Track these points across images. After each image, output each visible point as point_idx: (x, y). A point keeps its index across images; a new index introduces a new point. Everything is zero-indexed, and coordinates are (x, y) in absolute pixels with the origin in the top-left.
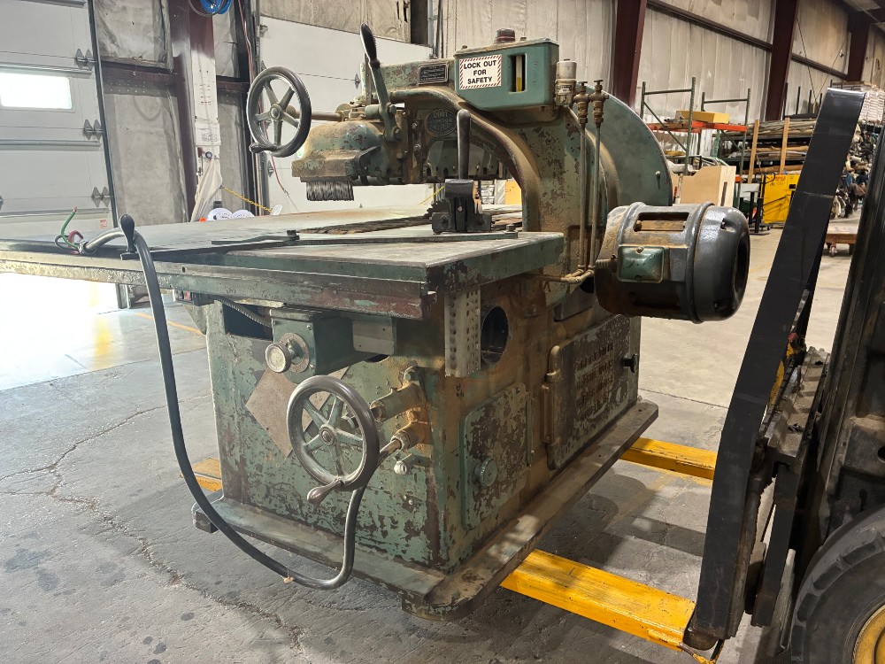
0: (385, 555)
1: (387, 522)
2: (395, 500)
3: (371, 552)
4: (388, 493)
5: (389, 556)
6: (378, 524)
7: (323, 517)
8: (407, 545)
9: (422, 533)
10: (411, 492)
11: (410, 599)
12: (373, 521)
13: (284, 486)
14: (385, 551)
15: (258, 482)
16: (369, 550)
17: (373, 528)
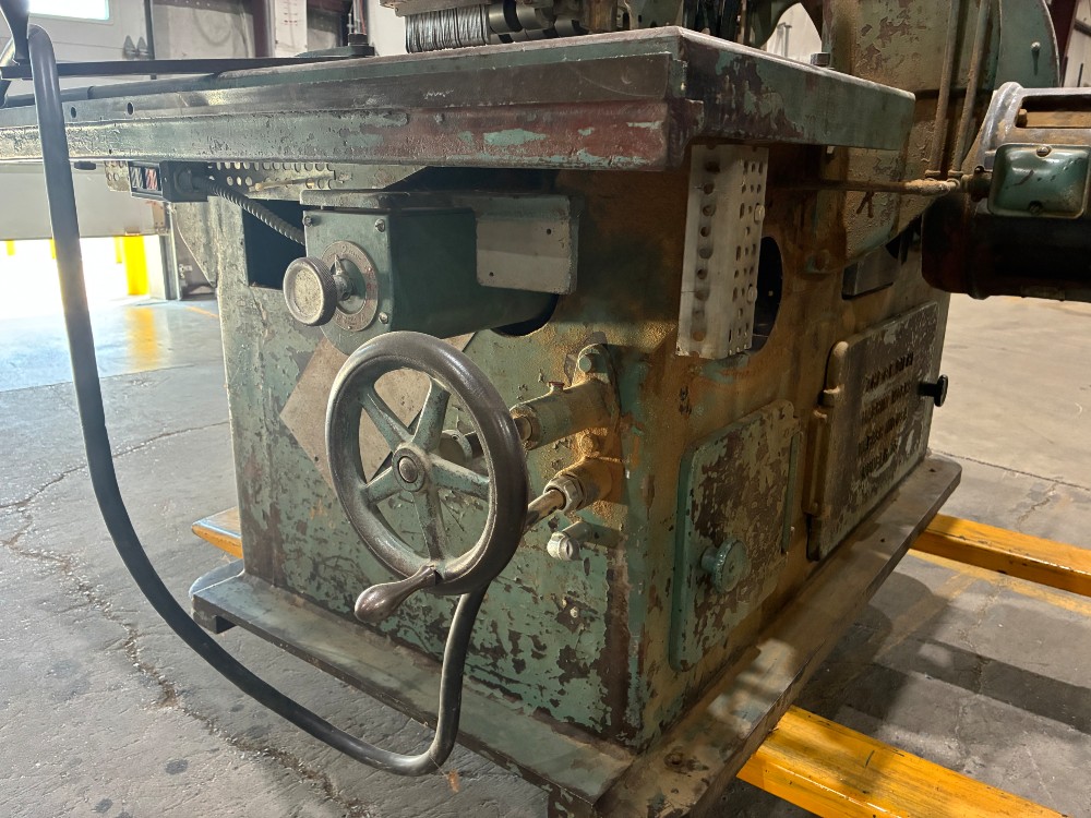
0: (517, 705)
1: (526, 644)
2: (542, 606)
3: (491, 696)
4: (529, 590)
5: (526, 708)
6: (508, 646)
7: (407, 623)
8: (562, 692)
9: (593, 673)
10: (574, 594)
11: (564, 802)
12: (498, 641)
13: (341, 562)
14: (517, 697)
15: (299, 552)
16: (488, 691)
17: (498, 652)
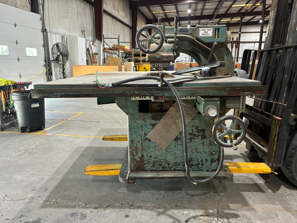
0: (202, 171)
1: (204, 161)
2: (207, 154)
3: (197, 172)
4: (205, 152)
5: (204, 171)
6: (200, 162)
7: (178, 166)
8: (211, 166)
9: (216, 161)
10: (214, 150)
12: (199, 162)
13: (161, 160)
14: (202, 170)
15: (149, 162)
16: (196, 171)
17: (199, 164)
